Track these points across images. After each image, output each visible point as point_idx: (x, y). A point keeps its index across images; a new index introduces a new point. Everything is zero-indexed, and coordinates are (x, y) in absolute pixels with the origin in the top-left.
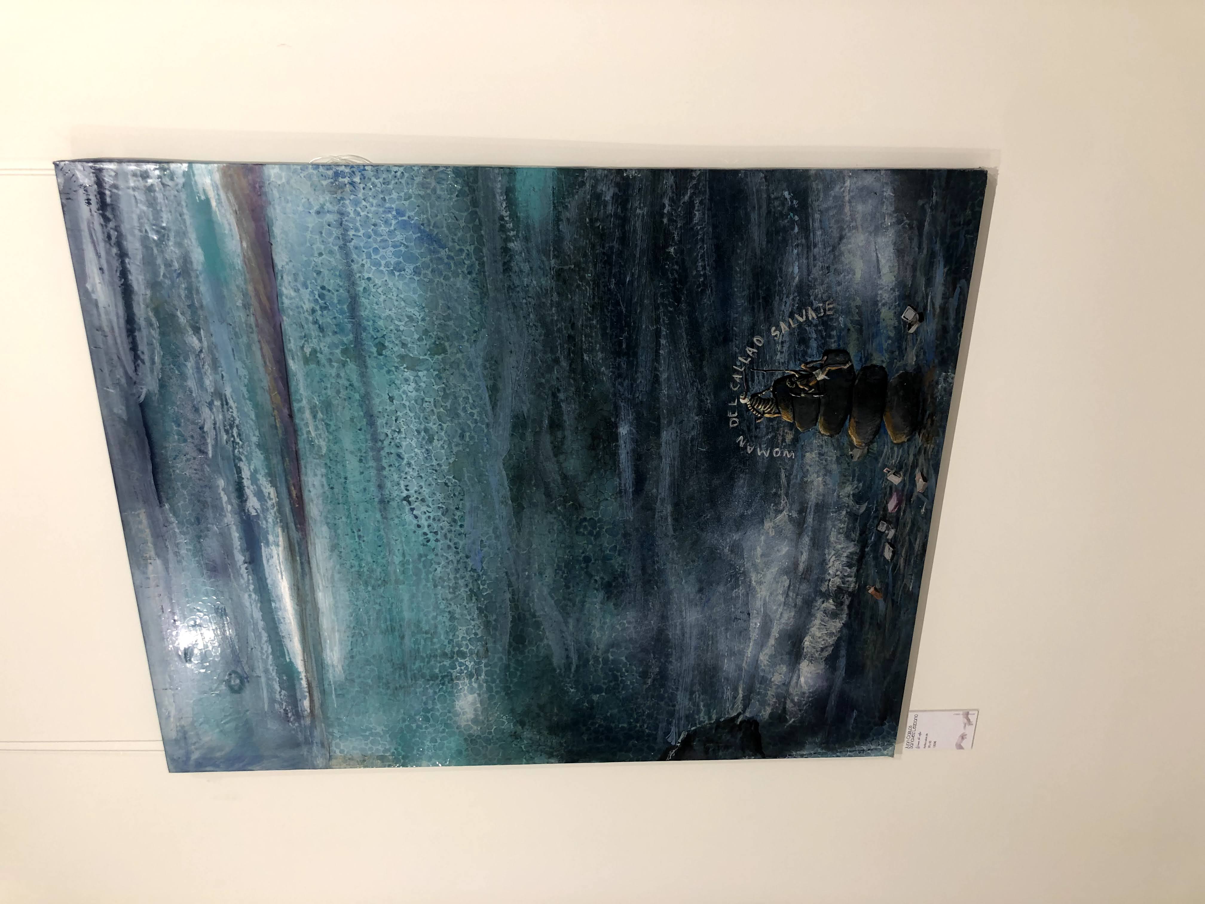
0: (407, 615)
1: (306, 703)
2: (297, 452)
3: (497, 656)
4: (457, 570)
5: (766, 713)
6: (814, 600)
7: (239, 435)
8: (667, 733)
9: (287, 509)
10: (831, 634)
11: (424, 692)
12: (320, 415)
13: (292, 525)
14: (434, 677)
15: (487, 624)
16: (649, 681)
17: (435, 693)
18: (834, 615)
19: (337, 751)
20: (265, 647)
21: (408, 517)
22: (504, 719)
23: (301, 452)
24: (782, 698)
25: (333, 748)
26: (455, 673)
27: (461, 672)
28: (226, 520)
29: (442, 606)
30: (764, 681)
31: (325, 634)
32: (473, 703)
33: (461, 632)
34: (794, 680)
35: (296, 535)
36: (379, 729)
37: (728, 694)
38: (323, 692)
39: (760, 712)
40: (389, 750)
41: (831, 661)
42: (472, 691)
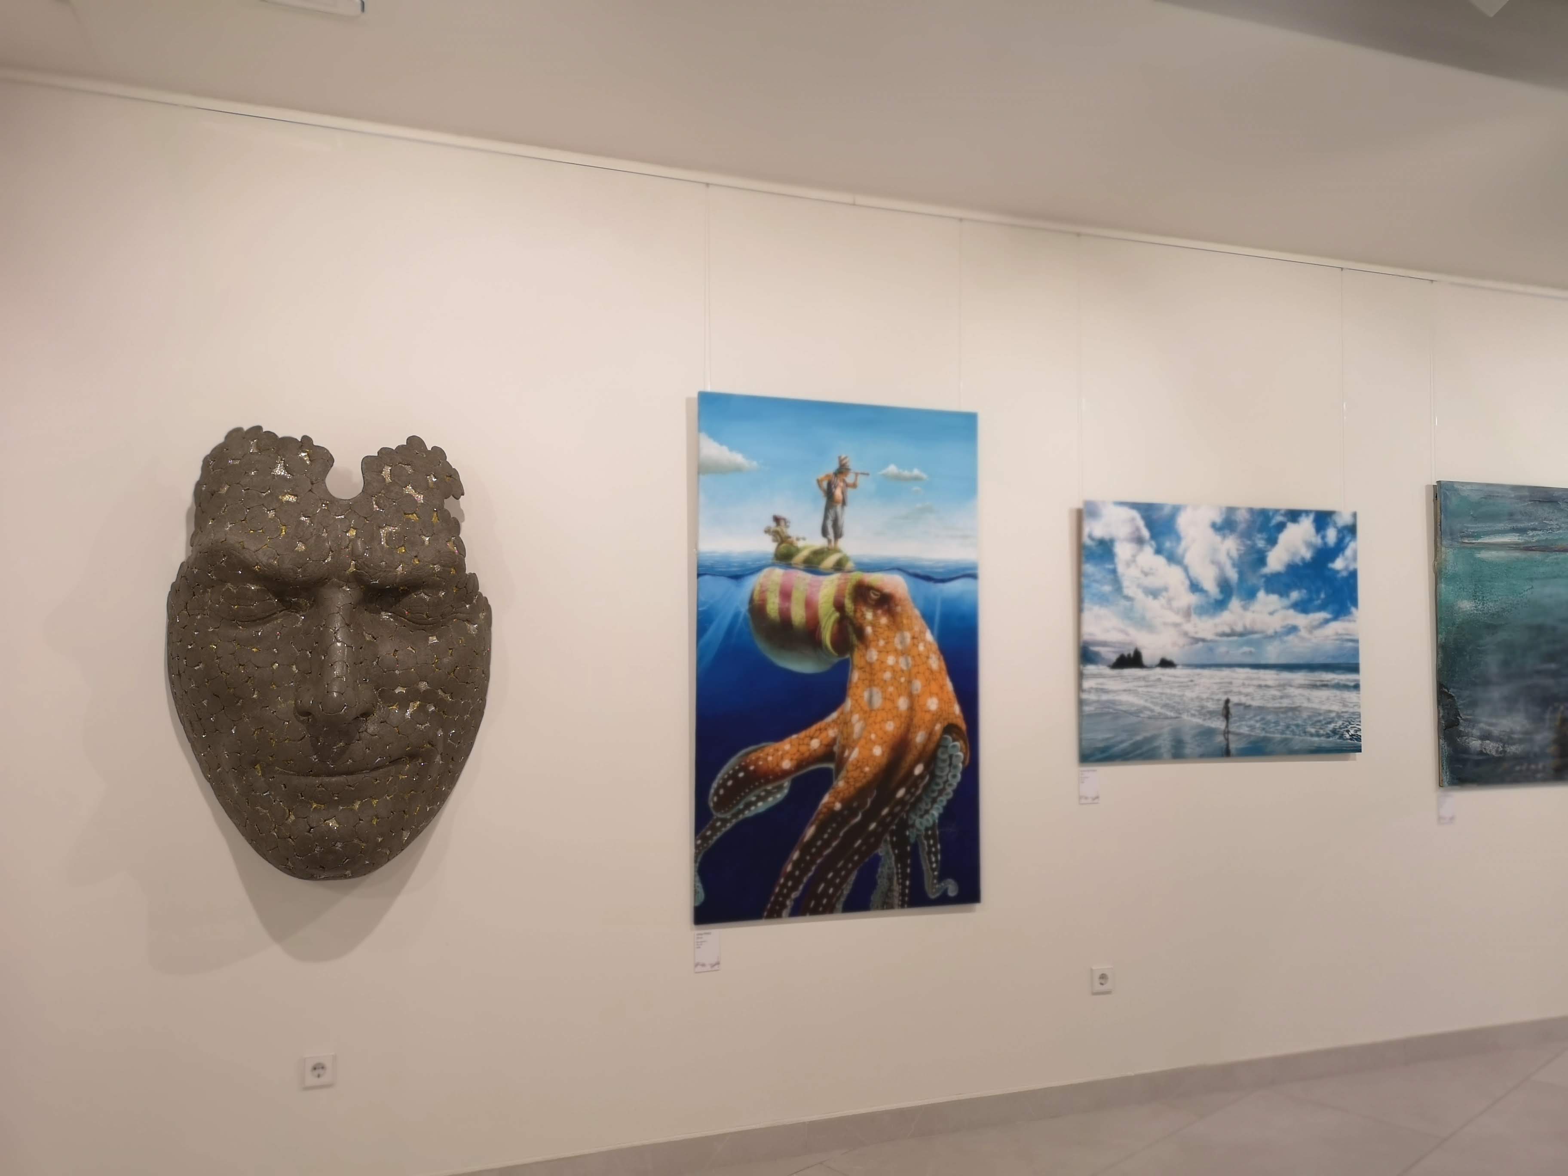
0: (1496, 584)
1: (1466, 541)
2: (1545, 551)
3: (1483, 618)
4: (1511, 604)
5: (1461, 729)
6: (1502, 743)
7: (1549, 532)
8: (1454, 688)
9: (1530, 545)
10: (1490, 751)
11: (1470, 588)
12: (1555, 561)
13: (1526, 546)
14: (1476, 592)
15: (1494, 614)
16: (1473, 679)
17: (1470, 592)
18: (1497, 751)
19: (1448, 551)
20: (1486, 528)
21: (1528, 587)
22: (1460, 620)
23: (1545, 552)
24: (1467, 735)
25: (1450, 549)
26: (1477, 601)
27: (1477, 603)
28: (1526, 523)
29: (1500, 597)
30: (1474, 726)
31: (1490, 552)
32: (1466, 607)
33: (1491, 604)
34: (1475, 739)
35: (1522, 546)
36: (1456, 569)
37: (1469, 712)
38: (1471, 548)
39: (1462, 726)
40: (1449, 571)
41: (1481, 753)
42: (1470, 607)
